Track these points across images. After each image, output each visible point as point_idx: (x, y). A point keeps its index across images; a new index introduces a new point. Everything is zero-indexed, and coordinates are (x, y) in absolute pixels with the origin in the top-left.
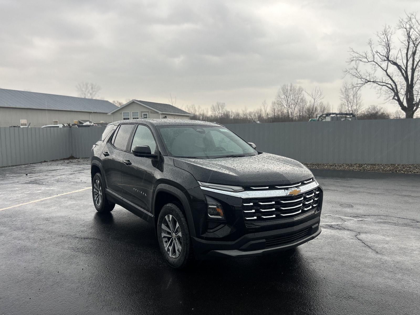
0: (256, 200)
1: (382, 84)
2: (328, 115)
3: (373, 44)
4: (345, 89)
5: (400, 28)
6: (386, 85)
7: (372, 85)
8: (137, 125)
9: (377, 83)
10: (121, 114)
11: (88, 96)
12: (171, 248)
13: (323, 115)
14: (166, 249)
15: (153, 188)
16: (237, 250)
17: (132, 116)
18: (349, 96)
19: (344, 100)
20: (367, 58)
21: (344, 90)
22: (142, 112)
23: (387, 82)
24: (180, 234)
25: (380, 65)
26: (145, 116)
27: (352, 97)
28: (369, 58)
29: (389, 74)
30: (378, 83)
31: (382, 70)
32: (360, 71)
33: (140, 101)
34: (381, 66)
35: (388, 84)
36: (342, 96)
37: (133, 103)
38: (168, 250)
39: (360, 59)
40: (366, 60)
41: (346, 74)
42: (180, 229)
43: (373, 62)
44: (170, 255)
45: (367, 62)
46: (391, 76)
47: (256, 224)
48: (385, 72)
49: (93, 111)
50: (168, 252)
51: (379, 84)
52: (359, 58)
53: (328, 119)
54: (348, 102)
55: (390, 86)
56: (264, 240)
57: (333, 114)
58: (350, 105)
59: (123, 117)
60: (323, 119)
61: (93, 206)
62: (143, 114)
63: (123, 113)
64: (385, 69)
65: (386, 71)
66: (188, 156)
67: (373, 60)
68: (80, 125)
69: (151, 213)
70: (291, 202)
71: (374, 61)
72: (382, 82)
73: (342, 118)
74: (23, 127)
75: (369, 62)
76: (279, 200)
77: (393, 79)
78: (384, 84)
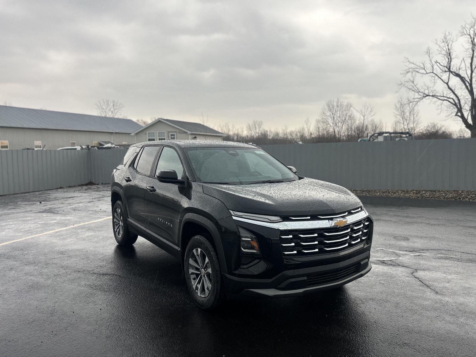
0: (295, 232)
1: (443, 98)
2: (381, 134)
3: (431, 53)
4: (400, 104)
5: (463, 35)
7: (431, 99)
8: (162, 147)
9: (437, 98)
10: (146, 134)
11: (109, 115)
12: (199, 286)
13: (374, 134)
14: (194, 287)
15: (179, 218)
16: (274, 289)
17: (158, 137)
18: (405, 113)
19: (399, 117)
20: (425, 69)
21: (398, 106)
22: (169, 132)
23: (448, 97)
24: (210, 270)
25: (440, 77)
26: (173, 137)
27: (408, 114)
28: (427, 69)
29: (450, 86)
30: (439, 97)
31: (443, 83)
32: (417, 84)
33: (167, 120)
34: (442, 78)
35: (450, 98)
36: (397, 113)
37: (159, 122)
38: (197, 288)
39: (417, 70)
40: (423, 71)
41: (400, 87)
42: (209, 265)
43: (432, 74)
44: (199, 294)
45: (425, 74)
46: (453, 89)
47: (296, 259)
48: (446, 85)
49: (114, 132)
50: (197, 291)
51: (439, 99)
52: (416, 69)
53: (381, 139)
54: (404, 119)
55: (451, 101)
56: (305, 278)
57: (386, 133)
58: (405, 123)
59: (148, 138)
60: (374, 138)
61: (114, 238)
62: (170, 134)
63: (148, 133)
64: (446, 81)
65: (447, 84)
66: (218, 182)
67: (432, 71)
68: (100, 146)
69: (178, 246)
70: (336, 235)
71: (433, 72)
72: (443, 96)
73: (396, 137)
74: (37, 150)
75: (427, 73)
76: (322, 232)
77: (456, 93)
78: (446, 98)
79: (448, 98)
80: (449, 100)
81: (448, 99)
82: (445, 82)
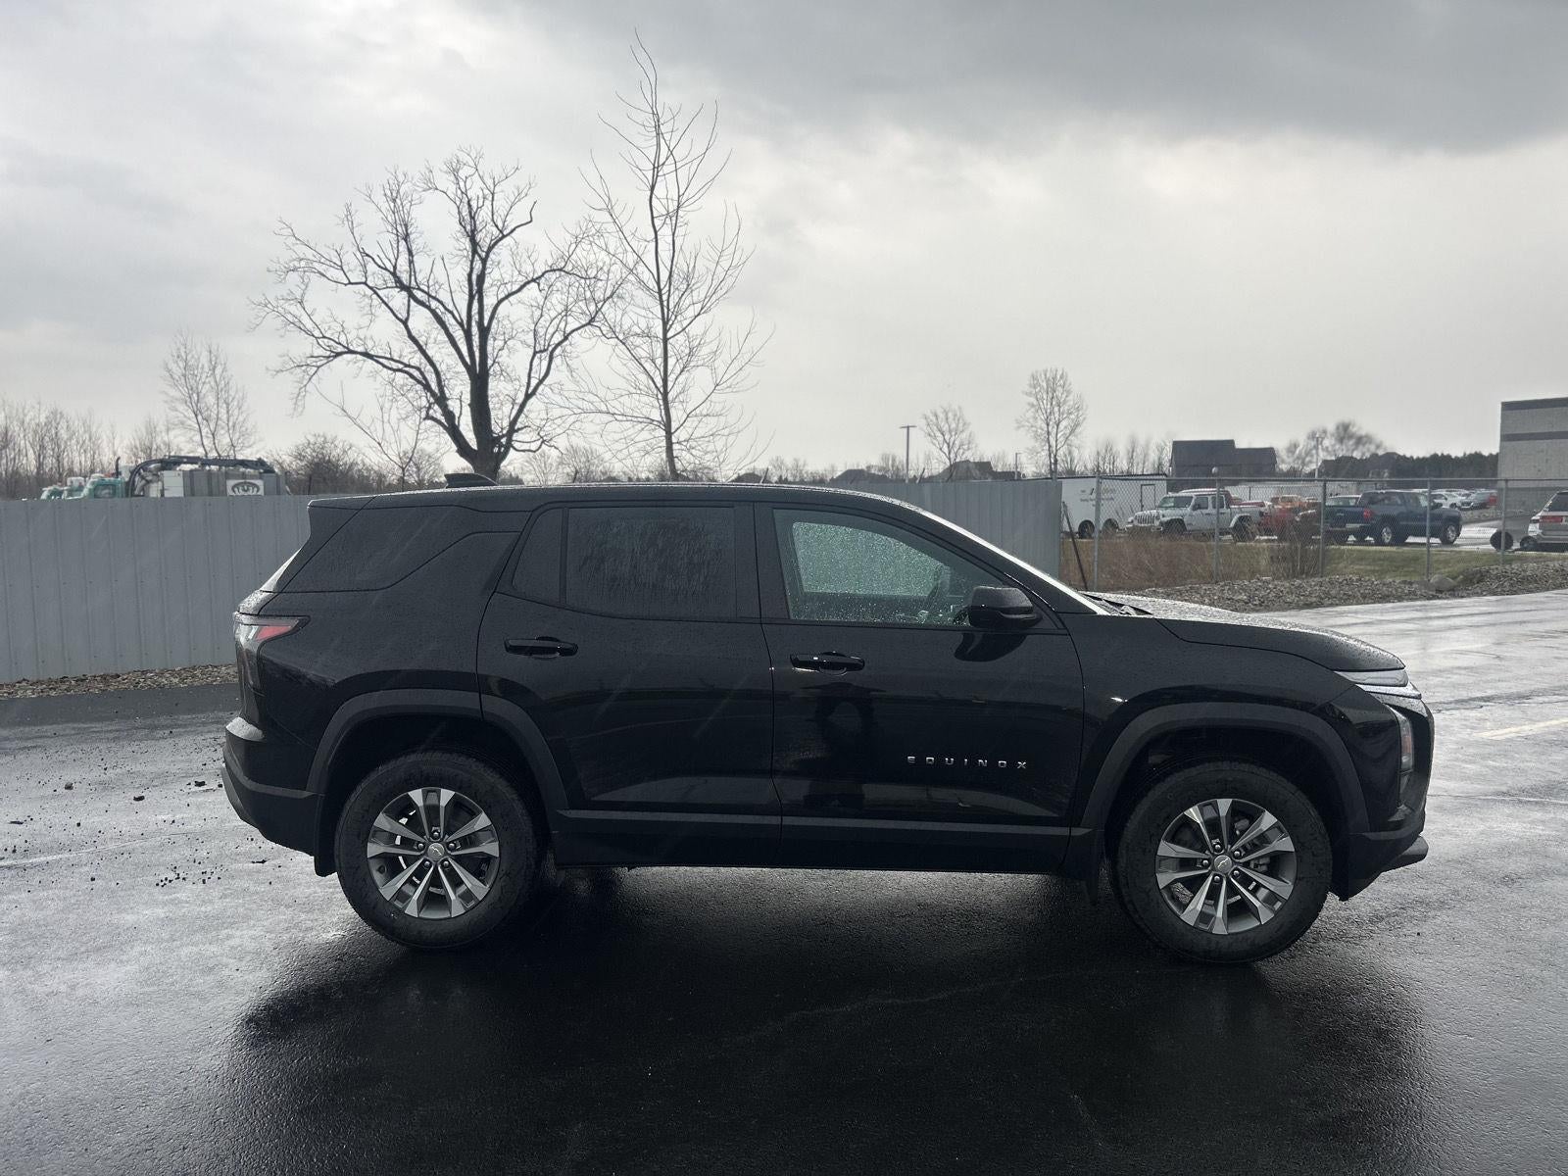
1: (395, 365)
2: (170, 463)
3: (360, 225)
5: (430, 188)
6: (405, 368)
7: (360, 364)
9: (378, 362)
13: (147, 463)
20: (345, 268)
23: (406, 361)
25: (386, 300)
28: (350, 270)
29: (414, 333)
30: (381, 360)
31: (394, 318)
32: (315, 309)
34: (390, 304)
35: (409, 366)
39: (321, 268)
40: (339, 275)
41: (263, 314)
43: (363, 286)
45: (346, 285)
46: (421, 341)
48: (402, 326)
51: (384, 366)
52: (316, 265)
53: (173, 484)
54: (200, 417)
55: (416, 374)
57: (192, 460)
60: (149, 478)
64: (403, 316)
65: (405, 323)
67: (364, 280)
71: (365, 283)
72: (392, 359)
75: (350, 283)
77: (430, 353)
78: (401, 366)
79: (406, 366)
80: (412, 371)
81: (407, 369)
82: (400, 316)
